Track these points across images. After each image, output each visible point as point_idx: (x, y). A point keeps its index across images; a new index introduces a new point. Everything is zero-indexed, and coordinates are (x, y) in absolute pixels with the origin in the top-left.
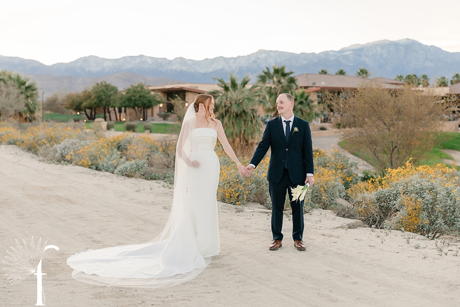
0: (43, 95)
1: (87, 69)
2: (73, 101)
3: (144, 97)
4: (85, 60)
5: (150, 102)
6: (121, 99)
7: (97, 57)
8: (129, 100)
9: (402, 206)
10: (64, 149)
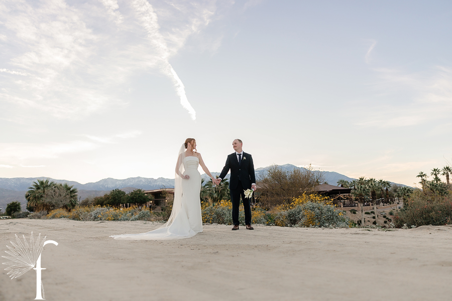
1: (106, 186)
3: (141, 197)
4: (105, 180)
5: (144, 199)
6: (128, 198)
7: (112, 179)
8: (132, 198)
10: (96, 214)
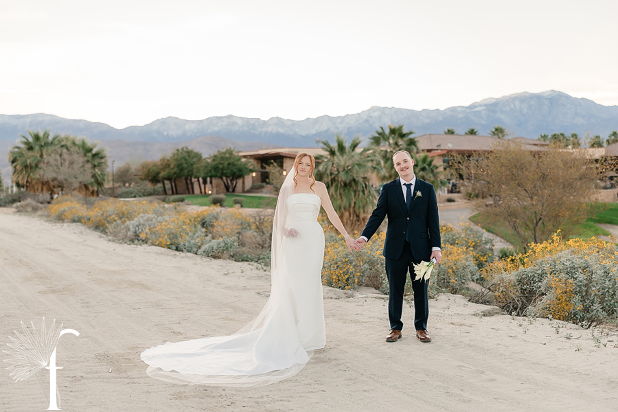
0: (113, 165)
1: (165, 133)
2: (149, 171)
3: (233, 164)
4: (163, 122)
5: (240, 170)
6: (206, 167)
7: (176, 118)
8: (216, 168)
9: (549, 288)
10: (138, 226)
